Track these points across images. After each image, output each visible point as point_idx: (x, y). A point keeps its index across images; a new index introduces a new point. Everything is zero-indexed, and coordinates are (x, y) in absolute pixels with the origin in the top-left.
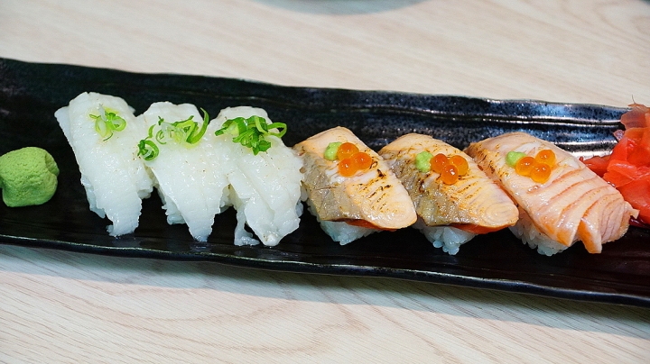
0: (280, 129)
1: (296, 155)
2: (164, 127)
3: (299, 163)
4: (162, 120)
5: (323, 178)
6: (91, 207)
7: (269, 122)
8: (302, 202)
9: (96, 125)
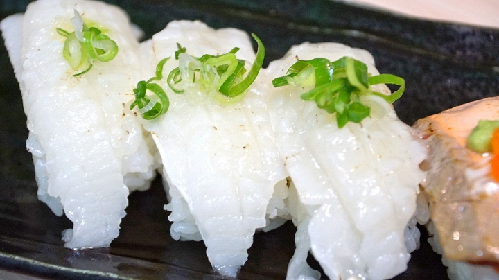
0: (393, 88)
1: (415, 138)
2: (184, 62)
3: (419, 152)
4: (182, 50)
5: (460, 182)
6: (40, 193)
7: (373, 71)
8: (418, 225)
9: (66, 50)
